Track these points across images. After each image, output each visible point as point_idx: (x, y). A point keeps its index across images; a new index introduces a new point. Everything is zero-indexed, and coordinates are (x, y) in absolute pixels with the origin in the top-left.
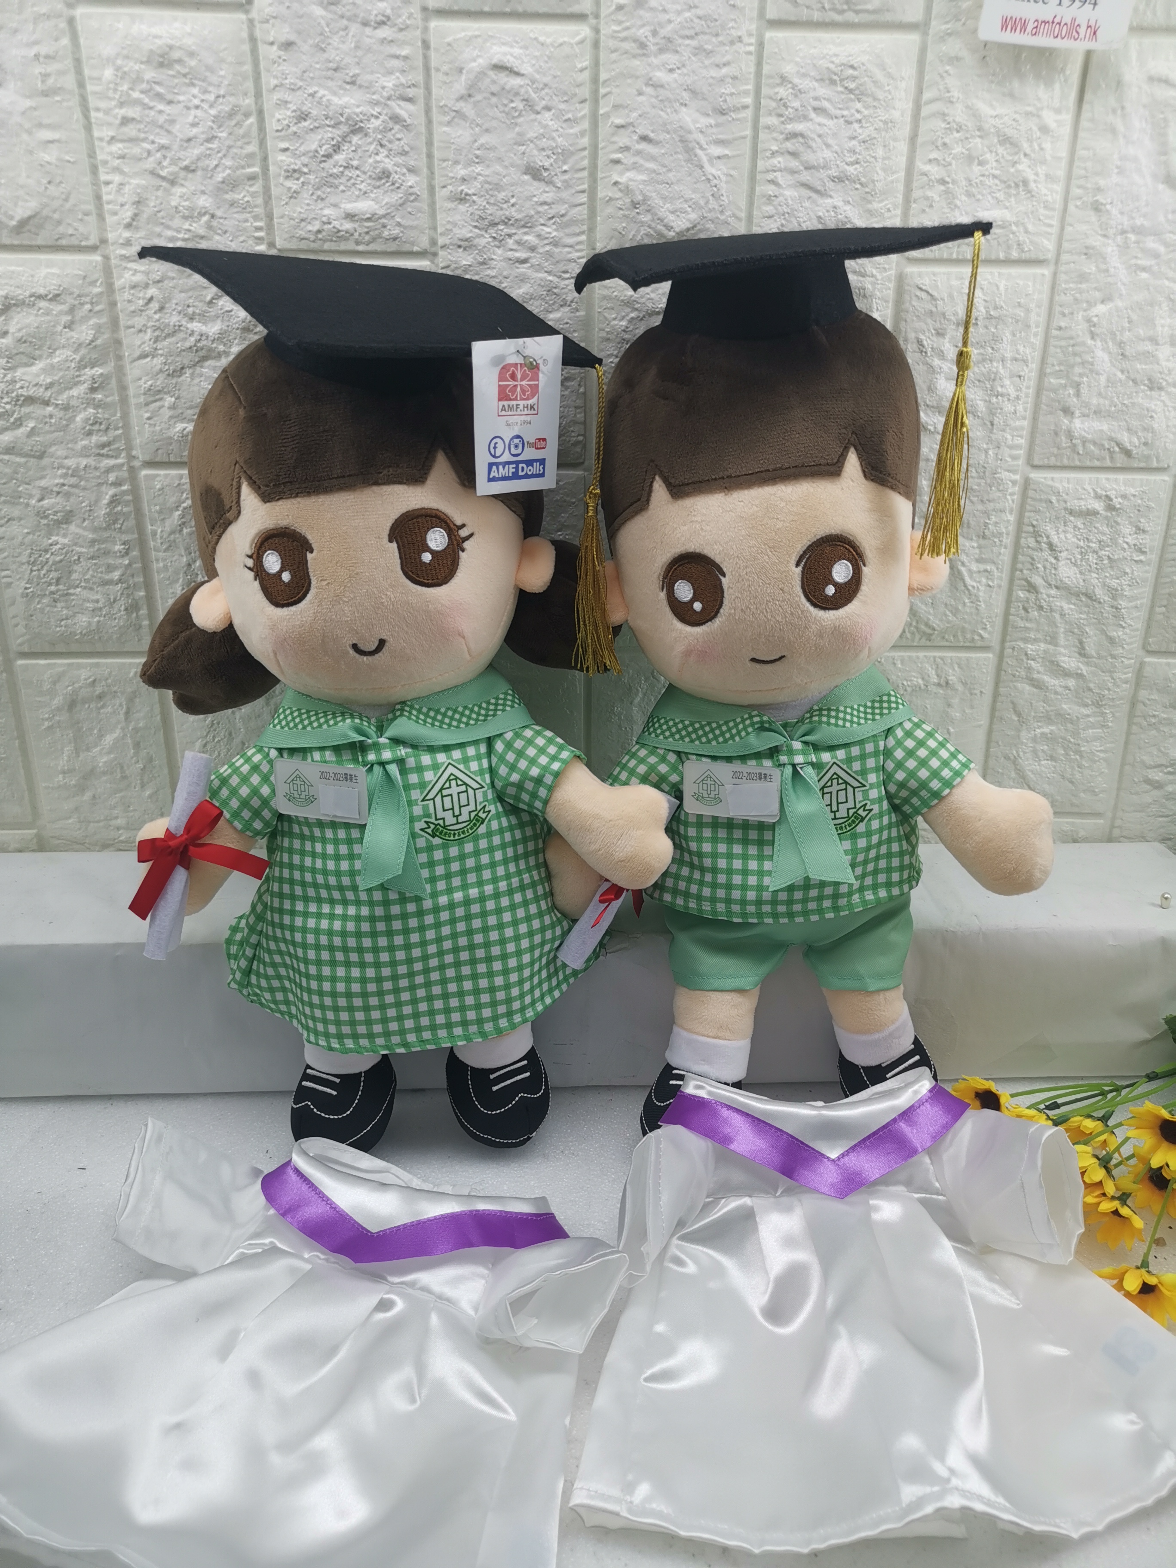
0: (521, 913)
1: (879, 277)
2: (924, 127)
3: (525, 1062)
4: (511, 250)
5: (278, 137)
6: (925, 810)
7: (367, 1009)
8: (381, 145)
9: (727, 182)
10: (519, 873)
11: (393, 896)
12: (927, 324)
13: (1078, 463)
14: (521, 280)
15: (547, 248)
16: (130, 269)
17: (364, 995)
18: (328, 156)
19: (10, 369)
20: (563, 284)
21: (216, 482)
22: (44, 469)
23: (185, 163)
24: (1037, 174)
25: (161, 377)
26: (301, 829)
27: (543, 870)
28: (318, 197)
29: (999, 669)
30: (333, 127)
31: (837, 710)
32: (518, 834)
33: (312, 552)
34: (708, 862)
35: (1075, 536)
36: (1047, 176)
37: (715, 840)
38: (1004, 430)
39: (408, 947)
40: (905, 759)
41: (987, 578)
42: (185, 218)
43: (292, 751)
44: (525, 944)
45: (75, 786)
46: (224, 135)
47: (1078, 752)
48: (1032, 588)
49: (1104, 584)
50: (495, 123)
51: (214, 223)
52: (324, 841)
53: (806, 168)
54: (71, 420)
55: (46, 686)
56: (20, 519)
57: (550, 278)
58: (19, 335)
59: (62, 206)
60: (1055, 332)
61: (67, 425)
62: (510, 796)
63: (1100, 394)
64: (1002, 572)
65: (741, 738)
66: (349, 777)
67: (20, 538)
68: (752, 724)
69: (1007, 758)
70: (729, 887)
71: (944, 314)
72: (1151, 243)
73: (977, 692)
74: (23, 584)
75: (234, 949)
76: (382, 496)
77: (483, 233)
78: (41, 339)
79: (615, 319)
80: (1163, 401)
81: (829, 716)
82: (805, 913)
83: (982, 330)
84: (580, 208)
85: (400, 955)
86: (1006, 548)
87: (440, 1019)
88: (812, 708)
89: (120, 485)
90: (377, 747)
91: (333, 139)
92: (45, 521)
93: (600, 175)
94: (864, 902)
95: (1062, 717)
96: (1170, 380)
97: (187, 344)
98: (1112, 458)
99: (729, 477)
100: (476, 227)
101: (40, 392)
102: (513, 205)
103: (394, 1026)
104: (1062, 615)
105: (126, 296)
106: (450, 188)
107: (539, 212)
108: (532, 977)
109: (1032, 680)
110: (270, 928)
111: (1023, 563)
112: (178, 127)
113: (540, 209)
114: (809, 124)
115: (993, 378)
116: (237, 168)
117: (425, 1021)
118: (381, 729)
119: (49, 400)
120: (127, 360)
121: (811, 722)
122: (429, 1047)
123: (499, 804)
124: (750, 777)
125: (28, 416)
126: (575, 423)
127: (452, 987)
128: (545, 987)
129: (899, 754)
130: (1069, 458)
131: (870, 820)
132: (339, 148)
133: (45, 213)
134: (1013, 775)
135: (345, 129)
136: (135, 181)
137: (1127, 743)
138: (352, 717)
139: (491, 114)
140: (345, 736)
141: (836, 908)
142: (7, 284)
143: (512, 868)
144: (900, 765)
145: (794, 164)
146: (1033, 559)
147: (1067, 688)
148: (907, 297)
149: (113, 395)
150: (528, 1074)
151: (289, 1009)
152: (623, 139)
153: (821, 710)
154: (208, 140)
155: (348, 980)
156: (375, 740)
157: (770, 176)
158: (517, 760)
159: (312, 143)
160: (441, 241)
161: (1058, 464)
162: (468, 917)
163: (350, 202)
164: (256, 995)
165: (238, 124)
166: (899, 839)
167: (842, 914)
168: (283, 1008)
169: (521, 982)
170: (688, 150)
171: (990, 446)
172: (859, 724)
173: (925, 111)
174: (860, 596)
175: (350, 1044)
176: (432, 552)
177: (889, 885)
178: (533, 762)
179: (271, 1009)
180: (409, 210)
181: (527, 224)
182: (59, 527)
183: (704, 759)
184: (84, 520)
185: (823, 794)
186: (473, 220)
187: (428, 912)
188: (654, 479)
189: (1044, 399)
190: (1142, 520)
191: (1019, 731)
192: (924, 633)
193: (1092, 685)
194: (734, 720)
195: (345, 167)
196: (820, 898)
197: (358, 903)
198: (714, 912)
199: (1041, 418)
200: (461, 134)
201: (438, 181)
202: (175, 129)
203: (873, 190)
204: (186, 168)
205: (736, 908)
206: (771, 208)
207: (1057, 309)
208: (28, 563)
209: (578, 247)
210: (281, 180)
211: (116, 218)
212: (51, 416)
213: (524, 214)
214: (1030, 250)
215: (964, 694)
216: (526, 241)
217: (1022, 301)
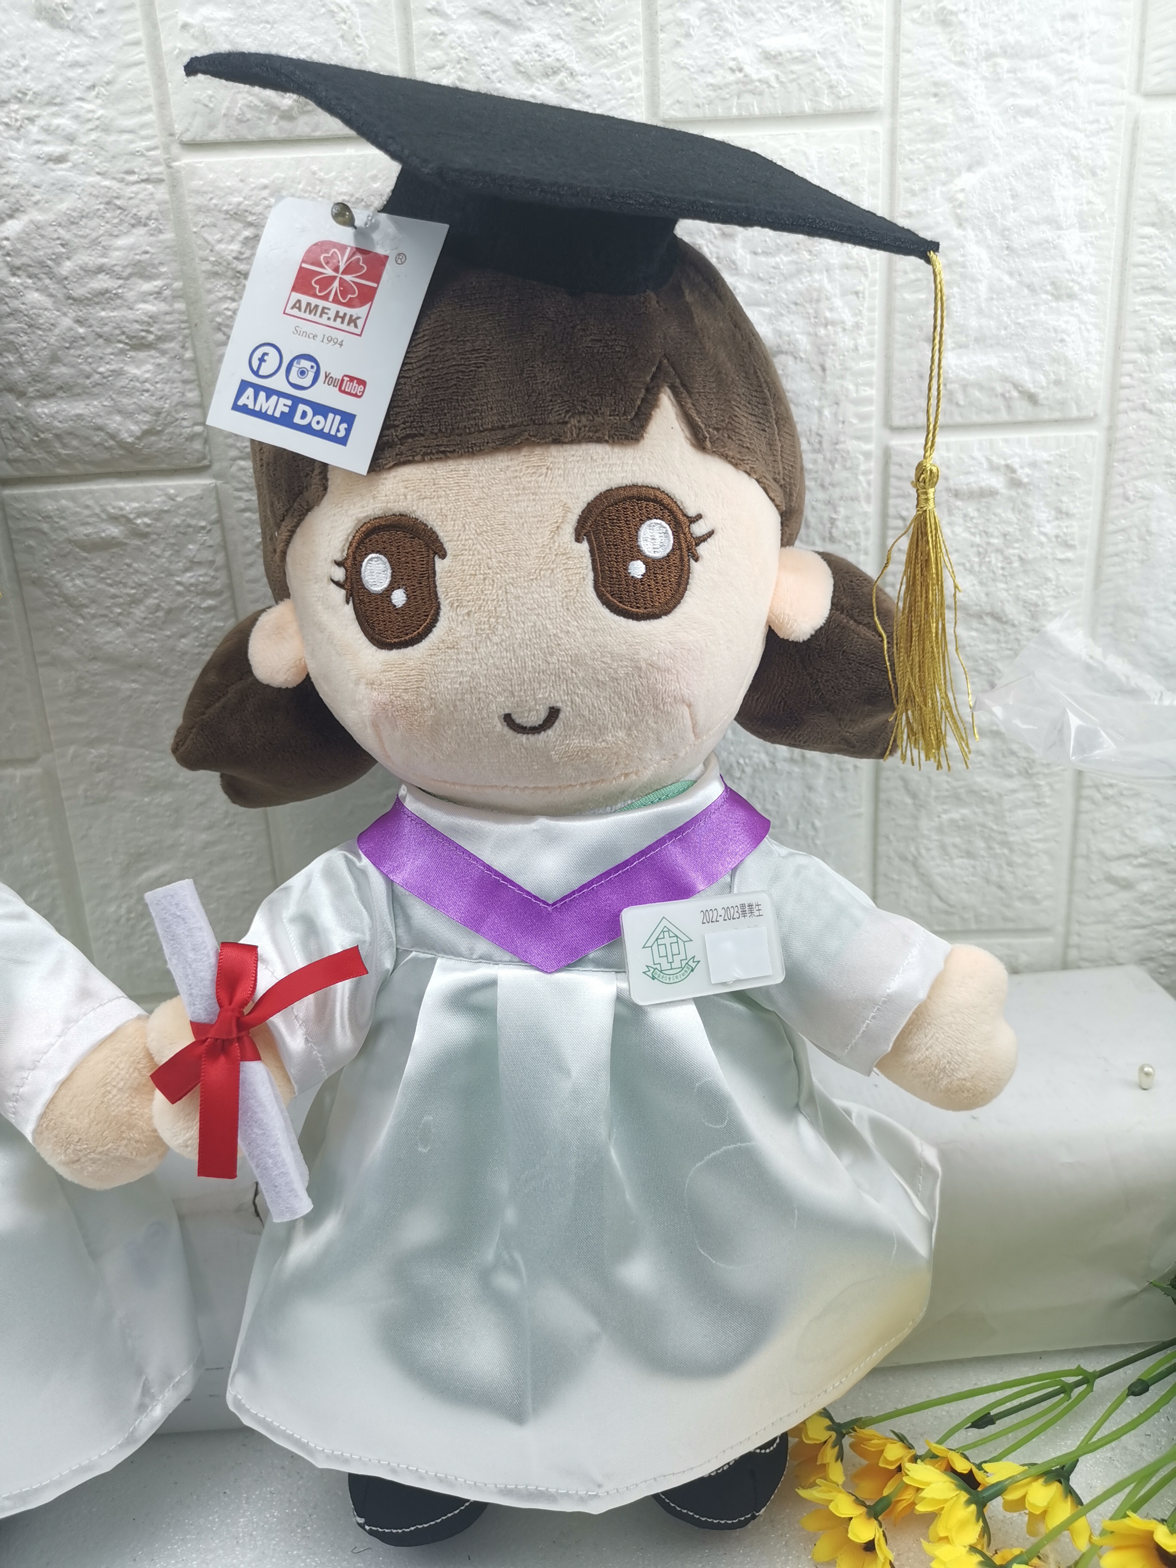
4: (38, 142)
13: (958, 419)
14: (62, 189)
15: (94, 136)
35: (967, 529)
38: (842, 377)
47: (1004, 844)
49: (1017, 598)
57: (107, 183)
63: (980, 312)
69: (903, 858)
72: (1034, 71)
79: (220, 241)
80: (1077, 316)
86: (866, 553)
93: (160, 15)
95: (977, 795)
96: (1085, 283)
98: (1009, 408)
102: (26, 70)
107: (69, 80)
113: (71, 74)
115: (815, 298)
126: (186, 406)
134: (915, 881)
137: (1076, 826)
171: (825, 402)
181: (53, 100)
189: (898, 326)
190: (1065, 499)
191: (915, 818)
203: (593, 14)
206: (439, 53)
207: (902, 185)
209: (143, 133)
213: (45, 84)
214: (850, 95)
215: (830, 770)
216: (58, 127)
217: (847, 175)
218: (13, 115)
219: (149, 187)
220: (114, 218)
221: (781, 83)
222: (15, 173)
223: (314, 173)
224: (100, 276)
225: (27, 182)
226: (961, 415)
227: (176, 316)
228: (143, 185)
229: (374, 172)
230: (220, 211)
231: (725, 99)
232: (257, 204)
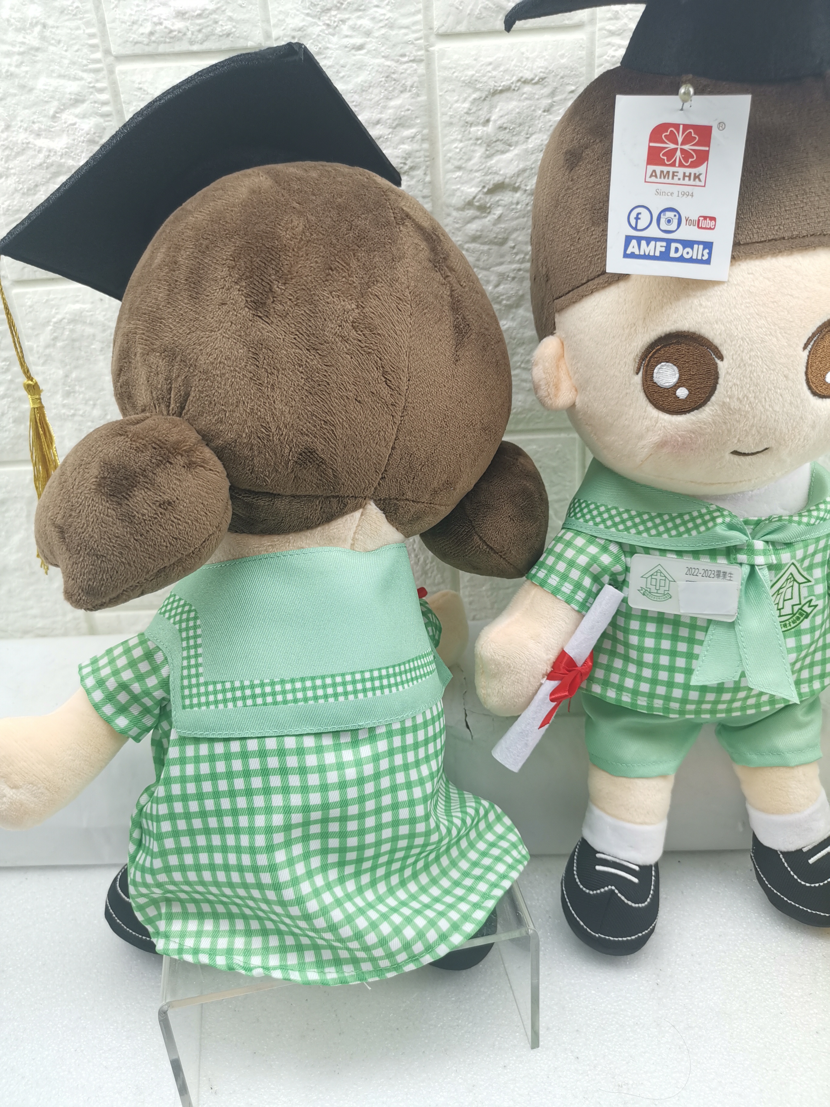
4: (347, 36)
15: (383, 31)
25: (17, 196)
42: (18, 30)
51: (47, 33)
57: (388, 63)
79: (457, 101)
97: (38, 161)
100: (308, 15)
121: (779, 521)
124: (707, 574)
181: (360, 7)
186: (305, 8)
209: (414, 28)
216: (361, 26)
218: (333, 18)
219: (414, 65)
220: (390, 87)
222: (331, 57)
223: (523, 53)
224: (378, 126)
225: (337, 64)
227: (422, 153)
228: (410, 64)
229: (563, 52)
230: (459, 81)
232: (484, 76)
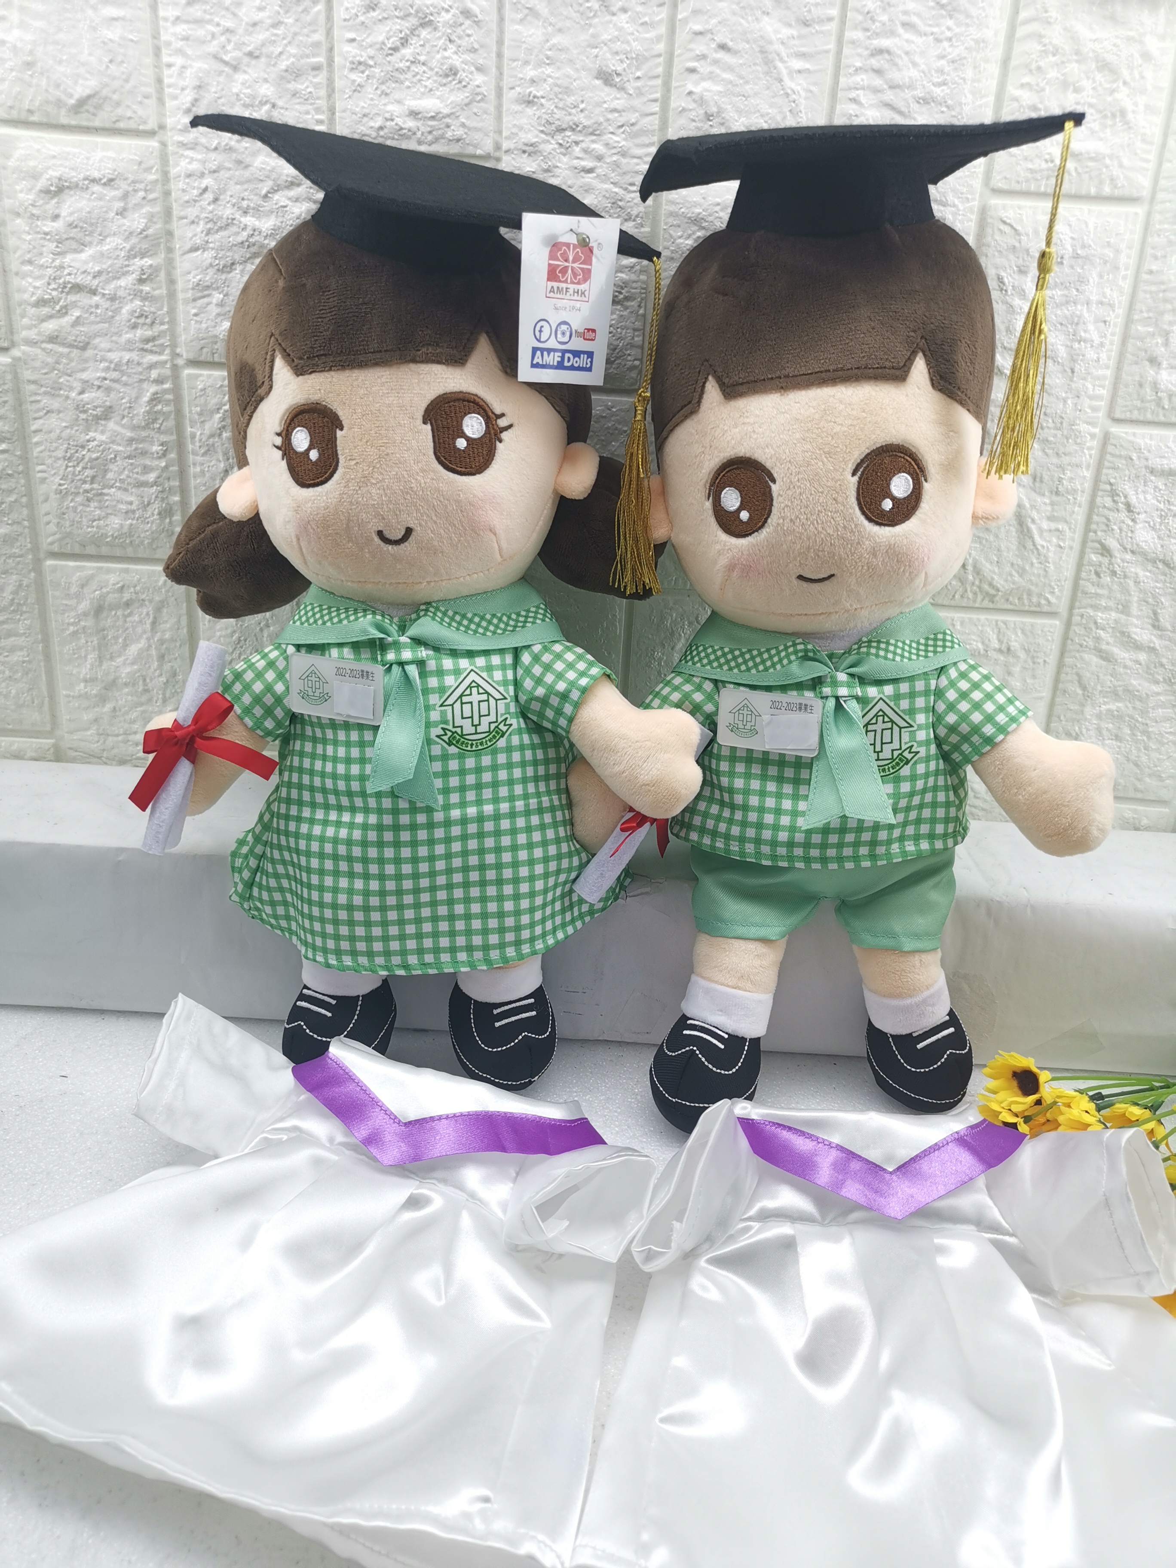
0: (537, 837)
1: (961, 207)
2: (1018, 48)
3: (532, 1000)
4: (578, 158)
5: (345, 27)
6: (976, 758)
7: (368, 924)
8: (450, 41)
9: (806, 98)
10: (538, 795)
11: (403, 805)
12: (1009, 260)
13: (1162, 419)
14: (586, 191)
15: (615, 158)
16: (187, 157)
17: (366, 909)
18: (395, 49)
19: (59, 254)
20: (629, 196)
21: (250, 357)
22: (86, 361)
23: (249, 49)
24: (1136, 104)
25: (211, 272)
26: (313, 731)
27: (564, 796)
28: (383, 92)
29: (1066, 637)
30: (402, 18)
31: (888, 643)
32: (540, 754)
33: (342, 429)
34: (739, 799)
35: (1155, 497)
36: (1147, 107)
37: (748, 776)
38: (1085, 379)
39: (415, 860)
40: (958, 701)
41: (1059, 538)
43: (311, 648)
44: (539, 869)
45: (96, 696)
46: (290, 21)
47: (1145, 732)
48: (1105, 551)
50: (568, 24)
52: (336, 743)
53: (891, 87)
54: (117, 311)
55: (74, 589)
56: (59, 412)
57: (616, 190)
58: (71, 219)
59: (122, 87)
60: (1145, 277)
61: (113, 317)
62: (534, 712)
64: (1074, 532)
65: (783, 666)
66: (365, 675)
67: (58, 431)
68: (796, 652)
70: (759, 826)
71: (1027, 251)
73: (1041, 661)
74: (57, 480)
75: (238, 862)
76: (419, 374)
77: (549, 138)
78: (92, 225)
79: (680, 237)
81: (878, 648)
82: (840, 859)
83: (1067, 270)
84: (651, 118)
85: (407, 869)
86: (1080, 506)
87: (444, 942)
88: (860, 640)
89: (162, 383)
90: (396, 645)
91: (401, 32)
92: (83, 416)
93: (674, 84)
94: (904, 853)
95: (1130, 694)
97: (240, 239)
99: (787, 376)
100: (542, 132)
101: (87, 280)
102: (582, 111)
103: (395, 945)
104: (1137, 582)
105: (181, 185)
106: (518, 89)
107: (608, 120)
108: (544, 906)
109: (1100, 651)
110: (275, 836)
111: (1097, 524)
112: (244, 10)
113: (610, 116)
114: (896, 40)
115: (1076, 322)
116: (302, 57)
117: (428, 943)
118: (402, 629)
119: (96, 290)
120: (178, 253)
121: (858, 653)
122: (431, 971)
123: (521, 720)
124: (790, 707)
125: (74, 304)
126: (632, 346)
127: (459, 909)
128: (558, 920)
129: (951, 695)
130: (1153, 413)
131: (915, 763)
132: (407, 41)
133: (104, 92)
135: (414, 21)
136: (198, 65)
138: (374, 613)
139: (565, 13)
140: (365, 631)
141: (873, 857)
142: (61, 165)
143: (531, 788)
144: (951, 707)
145: (878, 82)
146: (1108, 520)
147: (1137, 662)
148: (989, 231)
149: (160, 288)
150: (534, 1013)
151: (290, 925)
152: (700, 47)
153: (870, 641)
154: (275, 25)
155: (351, 891)
156: (396, 638)
157: (853, 94)
158: (543, 674)
159: (380, 34)
160: (505, 145)
161: (1142, 418)
162: (481, 835)
163: (415, 99)
164: (257, 909)
165: (305, 11)
166: (946, 788)
167: (879, 863)
168: (284, 923)
169: (532, 910)
170: (768, 62)
171: (1070, 395)
172: (910, 659)
173: (1020, 32)
174: (919, 514)
175: (348, 961)
176: (468, 439)
177: (932, 836)
178: (560, 676)
179: (271, 925)
180: (475, 110)
181: (595, 132)
182: (97, 423)
183: (742, 688)
184: (123, 417)
185: (867, 731)
186: (540, 124)
187: (439, 825)
188: (706, 379)
189: (1130, 348)
191: (1082, 705)
192: (987, 593)
193: (1164, 661)
194: (777, 648)
195: (412, 62)
196: (856, 844)
197: (366, 810)
198: (742, 853)
199: (1126, 368)
200: (533, 33)
201: (506, 82)
202: (242, 12)
203: (960, 114)
204: (250, 54)
205: (766, 849)
207: (1149, 251)
208: (64, 458)
210: (346, 72)
211: (175, 103)
212: (97, 307)
213: (593, 121)
214: (1123, 186)
215: (1026, 661)
216: (593, 150)
217: (1112, 240)
221: (1078, 173)
226: (1164, 416)
231: (1037, 180)
232: (710, 215)
